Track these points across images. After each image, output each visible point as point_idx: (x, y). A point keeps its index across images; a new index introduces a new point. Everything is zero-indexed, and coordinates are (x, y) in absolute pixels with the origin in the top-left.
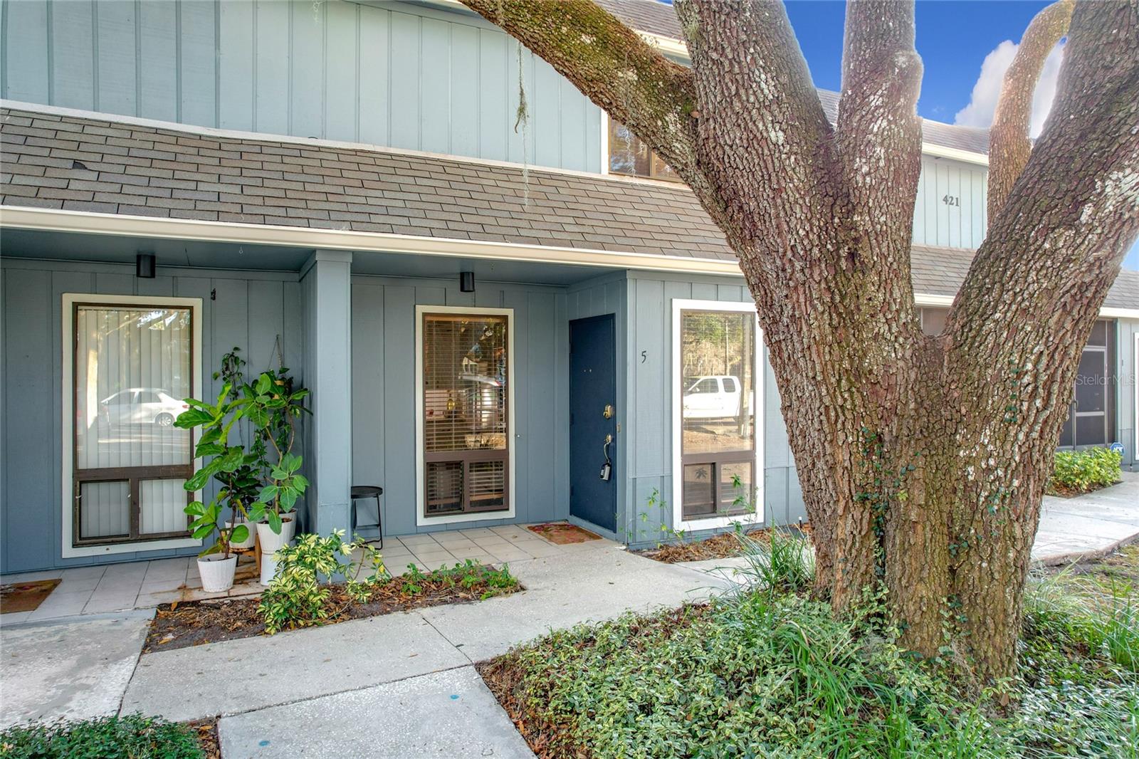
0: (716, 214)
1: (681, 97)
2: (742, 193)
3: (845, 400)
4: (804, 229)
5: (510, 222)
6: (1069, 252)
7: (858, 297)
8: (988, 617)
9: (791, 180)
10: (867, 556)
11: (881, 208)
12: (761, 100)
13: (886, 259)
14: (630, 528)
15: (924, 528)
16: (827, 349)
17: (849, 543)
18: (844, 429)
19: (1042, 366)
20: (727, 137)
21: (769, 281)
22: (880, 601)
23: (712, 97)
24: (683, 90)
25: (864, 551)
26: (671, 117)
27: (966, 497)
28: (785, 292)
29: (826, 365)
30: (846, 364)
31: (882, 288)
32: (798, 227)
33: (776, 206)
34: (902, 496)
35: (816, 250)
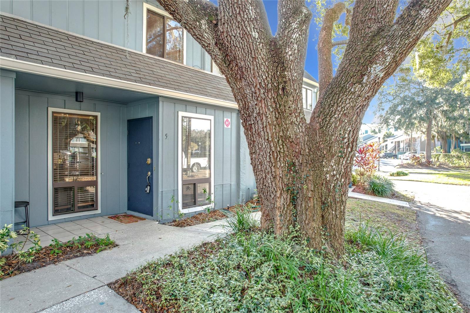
0: (223, 67)
1: (208, 13)
2: (238, 58)
3: (281, 149)
4: (265, 76)
5: (105, 68)
6: (359, 93)
7: (285, 106)
8: (336, 232)
9: (260, 54)
10: (289, 213)
11: (295, 70)
12: (250, 17)
13: (296, 92)
14: (160, 214)
15: (313, 200)
16: (274, 127)
17: (282, 208)
18: (280, 160)
19: (351, 136)
20: (233, 32)
21: (248, 98)
22: (297, 231)
23: (227, 14)
24: (208, 10)
25: (288, 211)
26: (203, 22)
27: (327, 187)
28: (256, 103)
29: (273, 134)
30: (281, 134)
31: (294, 103)
32: (263, 75)
33: (253, 65)
34: (305, 187)
35: (270, 85)
